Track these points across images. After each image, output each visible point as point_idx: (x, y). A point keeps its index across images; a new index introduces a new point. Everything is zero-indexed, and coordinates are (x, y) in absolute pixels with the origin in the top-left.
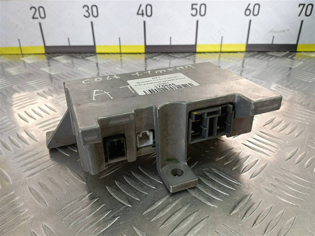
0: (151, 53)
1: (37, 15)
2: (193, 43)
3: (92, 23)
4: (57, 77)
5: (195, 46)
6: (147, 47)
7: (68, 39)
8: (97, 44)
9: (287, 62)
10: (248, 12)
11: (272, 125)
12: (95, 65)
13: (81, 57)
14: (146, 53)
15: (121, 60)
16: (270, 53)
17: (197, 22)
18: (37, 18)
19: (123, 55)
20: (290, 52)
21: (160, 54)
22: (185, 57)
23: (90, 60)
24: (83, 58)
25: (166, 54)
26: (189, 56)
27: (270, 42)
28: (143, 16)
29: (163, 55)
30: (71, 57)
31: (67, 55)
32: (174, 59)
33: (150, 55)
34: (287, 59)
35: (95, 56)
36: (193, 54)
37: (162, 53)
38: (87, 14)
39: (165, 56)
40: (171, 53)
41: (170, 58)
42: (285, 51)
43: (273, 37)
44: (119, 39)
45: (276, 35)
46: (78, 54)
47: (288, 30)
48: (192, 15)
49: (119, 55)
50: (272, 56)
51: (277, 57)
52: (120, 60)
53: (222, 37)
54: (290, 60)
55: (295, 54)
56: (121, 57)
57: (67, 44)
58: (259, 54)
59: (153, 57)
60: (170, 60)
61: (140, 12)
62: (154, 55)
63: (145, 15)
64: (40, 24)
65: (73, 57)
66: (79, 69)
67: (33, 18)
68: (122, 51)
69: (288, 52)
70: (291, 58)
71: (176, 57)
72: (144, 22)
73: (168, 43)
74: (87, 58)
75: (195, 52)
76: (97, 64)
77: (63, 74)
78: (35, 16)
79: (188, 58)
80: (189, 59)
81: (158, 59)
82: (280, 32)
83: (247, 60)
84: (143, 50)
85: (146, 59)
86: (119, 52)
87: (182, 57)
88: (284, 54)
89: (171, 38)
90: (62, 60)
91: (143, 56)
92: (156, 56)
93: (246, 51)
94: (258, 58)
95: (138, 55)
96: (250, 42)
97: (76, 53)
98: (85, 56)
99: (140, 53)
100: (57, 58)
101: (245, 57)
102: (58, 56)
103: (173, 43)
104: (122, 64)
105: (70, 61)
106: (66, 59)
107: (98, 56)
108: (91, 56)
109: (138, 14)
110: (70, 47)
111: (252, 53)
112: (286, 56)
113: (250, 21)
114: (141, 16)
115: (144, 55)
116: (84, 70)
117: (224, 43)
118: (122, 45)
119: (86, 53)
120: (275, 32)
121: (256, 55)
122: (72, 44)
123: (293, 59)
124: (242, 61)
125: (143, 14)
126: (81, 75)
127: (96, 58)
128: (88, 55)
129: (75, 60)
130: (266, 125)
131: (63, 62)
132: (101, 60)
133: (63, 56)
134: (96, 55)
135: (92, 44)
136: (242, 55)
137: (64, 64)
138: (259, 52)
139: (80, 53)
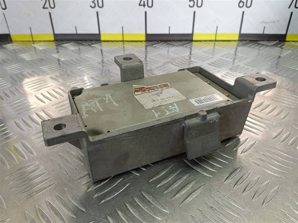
0: (151, 41)
1: (47, 5)
2: (190, 32)
3: (97, 13)
4: (67, 63)
5: (192, 35)
6: (147, 35)
7: (76, 28)
8: (101, 33)
9: (276, 51)
10: (241, 4)
11: (261, 108)
12: (100, 52)
13: (87, 44)
14: (147, 41)
15: (124, 47)
16: (261, 42)
17: (195, 12)
18: (47, 8)
19: (125, 43)
20: (280, 41)
21: (159, 42)
22: (183, 45)
23: (96, 47)
24: (89, 45)
25: (165, 42)
26: (186, 44)
27: (261, 32)
28: (144, 7)
29: (162, 43)
30: (78, 44)
31: (75, 42)
32: (172, 47)
33: (150, 43)
34: (276, 48)
35: (100, 44)
36: (190, 42)
37: (161, 41)
38: (93, 5)
39: (164, 43)
40: (170, 41)
41: (169, 46)
42: (275, 41)
43: (264, 27)
44: (122, 27)
45: (267, 26)
46: (84, 42)
47: (278, 21)
48: (190, 6)
49: (122, 43)
50: (263, 45)
51: (267, 46)
52: (122, 47)
53: (217, 27)
54: (280, 49)
55: (284, 43)
56: (123, 44)
57: (75, 32)
58: (251, 43)
59: (153, 44)
60: (169, 48)
61: (142, 3)
62: (154, 43)
63: (146, 6)
64: (50, 13)
65: (79, 44)
66: (86, 55)
67: (44, 8)
68: (125, 39)
69: (278, 41)
70: (281, 47)
71: (174, 45)
72: (146, 13)
73: (167, 32)
74: (93, 45)
75: (192, 41)
76: (102, 51)
77: (72, 60)
78: (46, 7)
79: (185, 46)
80: (187, 46)
81: (157, 47)
82: (271, 23)
83: (239, 49)
84: (144, 38)
85: (146, 46)
86: (122, 40)
87: (180, 45)
88: (274, 43)
89: (169, 27)
90: (70, 47)
91: (144, 44)
92: (156, 44)
93: (239, 40)
94: (249, 46)
95: (140, 43)
96: (243, 32)
97: (82, 40)
98: (91, 44)
99: (141, 41)
100: (65, 45)
101: (238, 45)
102: (66, 43)
103: (172, 32)
104: (124, 50)
105: (77, 48)
106: (74, 46)
107: (103, 43)
108: (96, 43)
109: (140, 5)
110: (77, 35)
111: (244, 42)
112: (276, 45)
113: (243, 12)
114: (143, 7)
115: (145, 42)
116: (91, 56)
117: (218, 32)
118: (124, 33)
119: (91, 40)
120: (266, 23)
121: (248, 44)
122: (79, 32)
123: (282, 48)
124: (235, 49)
125: (144, 5)
126: (88, 61)
127: (101, 45)
128: (94, 42)
129: (81, 47)
130: (256, 108)
131: (71, 49)
132: (105, 47)
133: (71, 43)
134: (100, 42)
135: (97, 32)
136: (235, 44)
137: (72, 51)
138: (251, 41)
139: (86, 41)
